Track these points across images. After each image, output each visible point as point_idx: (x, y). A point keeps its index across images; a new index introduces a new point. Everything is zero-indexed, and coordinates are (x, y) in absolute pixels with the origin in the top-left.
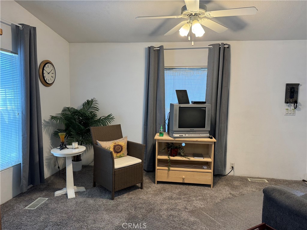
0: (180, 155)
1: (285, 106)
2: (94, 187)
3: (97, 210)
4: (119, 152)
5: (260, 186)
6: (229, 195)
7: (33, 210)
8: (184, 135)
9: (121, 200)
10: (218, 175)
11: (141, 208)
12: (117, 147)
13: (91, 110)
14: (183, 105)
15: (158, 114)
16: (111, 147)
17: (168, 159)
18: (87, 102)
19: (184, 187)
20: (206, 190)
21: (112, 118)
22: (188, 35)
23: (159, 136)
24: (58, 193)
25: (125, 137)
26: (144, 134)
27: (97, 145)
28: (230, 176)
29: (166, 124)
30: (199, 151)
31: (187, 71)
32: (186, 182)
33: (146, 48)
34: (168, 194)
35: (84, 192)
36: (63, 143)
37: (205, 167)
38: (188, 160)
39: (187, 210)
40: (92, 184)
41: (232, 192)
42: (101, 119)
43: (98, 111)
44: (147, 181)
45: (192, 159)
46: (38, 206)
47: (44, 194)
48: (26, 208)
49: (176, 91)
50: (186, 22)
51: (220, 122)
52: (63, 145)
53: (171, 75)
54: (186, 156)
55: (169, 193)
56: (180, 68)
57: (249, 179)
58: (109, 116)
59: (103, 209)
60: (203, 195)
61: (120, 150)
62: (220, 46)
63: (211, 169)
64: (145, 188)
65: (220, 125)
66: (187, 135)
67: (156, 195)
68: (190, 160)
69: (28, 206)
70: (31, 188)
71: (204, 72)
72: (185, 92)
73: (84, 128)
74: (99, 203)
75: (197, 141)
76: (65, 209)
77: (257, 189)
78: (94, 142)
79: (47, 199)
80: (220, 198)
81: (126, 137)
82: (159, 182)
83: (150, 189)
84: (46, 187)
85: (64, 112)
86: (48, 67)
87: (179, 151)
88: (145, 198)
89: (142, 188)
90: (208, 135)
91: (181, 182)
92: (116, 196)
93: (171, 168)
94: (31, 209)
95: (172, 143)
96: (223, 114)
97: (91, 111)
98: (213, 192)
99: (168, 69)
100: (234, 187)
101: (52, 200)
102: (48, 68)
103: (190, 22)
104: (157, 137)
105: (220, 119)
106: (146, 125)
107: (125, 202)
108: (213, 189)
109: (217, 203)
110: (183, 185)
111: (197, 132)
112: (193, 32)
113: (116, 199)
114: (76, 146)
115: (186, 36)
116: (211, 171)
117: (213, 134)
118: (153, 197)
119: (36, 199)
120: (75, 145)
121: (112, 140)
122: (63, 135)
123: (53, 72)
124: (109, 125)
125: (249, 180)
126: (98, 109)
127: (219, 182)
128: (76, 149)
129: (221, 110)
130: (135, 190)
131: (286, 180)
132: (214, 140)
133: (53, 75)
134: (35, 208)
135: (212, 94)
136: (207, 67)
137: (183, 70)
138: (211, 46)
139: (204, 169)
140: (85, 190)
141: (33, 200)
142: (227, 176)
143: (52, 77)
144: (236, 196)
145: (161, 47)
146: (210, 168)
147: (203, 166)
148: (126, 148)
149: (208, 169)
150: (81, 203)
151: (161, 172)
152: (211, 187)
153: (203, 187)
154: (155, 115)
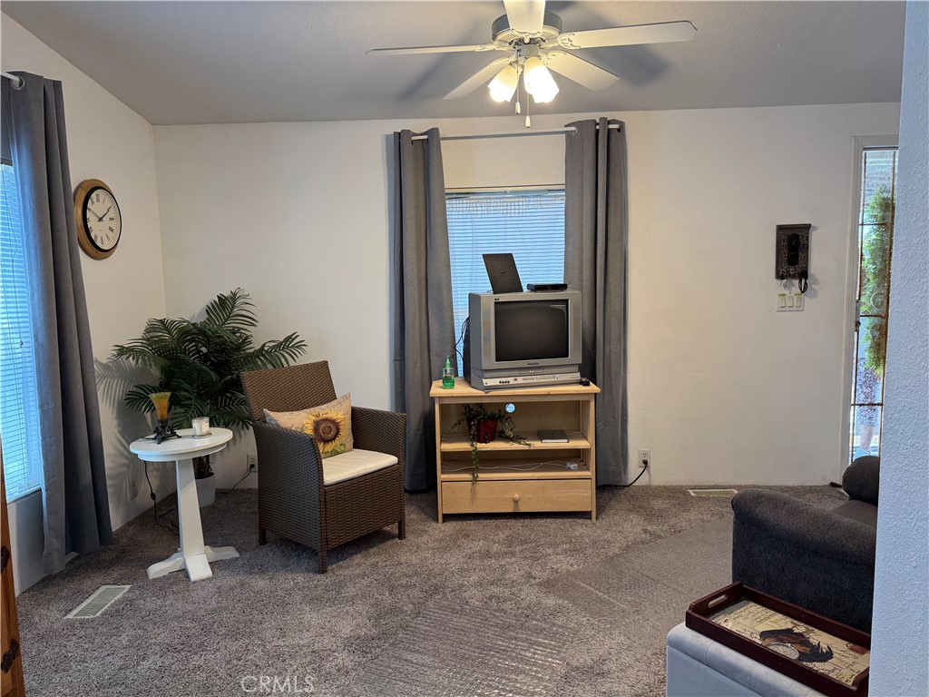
0: (502, 437)
1: (777, 286)
2: (260, 544)
3: (283, 604)
4: (331, 440)
5: (721, 507)
6: (643, 536)
7: (93, 620)
8: (511, 380)
9: (346, 572)
10: (609, 487)
11: (406, 587)
12: (322, 426)
13: (231, 324)
14: (504, 297)
15: (434, 327)
16: (308, 425)
17: (471, 449)
18: (217, 300)
19: (517, 525)
20: (579, 529)
21: (300, 346)
22: (514, 99)
23: (441, 387)
24: (157, 570)
25: (343, 397)
26: (396, 387)
27: (265, 422)
28: (640, 486)
29: (458, 355)
30: (555, 422)
31: (509, 200)
32: (522, 509)
33: (387, 136)
34: (478, 545)
35: (236, 559)
36: (164, 423)
37: (572, 466)
38: (526, 448)
39: (533, 581)
40: (255, 538)
41: (649, 528)
42: (266, 348)
43: (254, 325)
44: (413, 516)
45: (538, 445)
46: (106, 607)
47: (115, 575)
48: (70, 616)
49: (485, 256)
50: (506, 61)
51: (607, 340)
52: (163, 427)
53: (465, 213)
54: (521, 438)
55: (481, 543)
56: (489, 194)
57: (691, 491)
58: (289, 339)
59: (298, 598)
60: (573, 540)
61: (333, 433)
62: (598, 127)
63: (588, 470)
64: (410, 537)
65: (607, 347)
66: (520, 380)
67: (446, 549)
68: (532, 448)
69: (75, 612)
70: (71, 562)
71: (557, 202)
72: (508, 258)
73: (218, 378)
74: (284, 585)
75: (548, 395)
76: (189, 607)
77: (713, 515)
78: (257, 415)
79: (128, 587)
80: (618, 545)
81: (347, 397)
82: (448, 517)
83: (425, 538)
84: (117, 557)
85: (152, 334)
86: (98, 201)
87: (500, 427)
88: (415, 560)
89: (401, 536)
90: (577, 376)
91: (510, 510)
92: (332, 564)
93: (481, 476)
94: (86, 617)
95: (480, 405)
96: (613, 318)
97: (234, 328)
98: (599, 532)
99: (455, 196)
100: (650, 515)
101: (143, 587)
102: (98, 205)
103: (516, 62)
104: (437, 389)
105: (607, 333)
106: (401, 360)
107: (359, 576)
108: (598, 523)
109: (612, 558)
110: (514, 518)
111: (546, 371)
112: (528, 89)
113: (333, 570)
114: (203, 427)
115: (509, 101)
116: (590, 473)
117: (589, 372)
118: (438, 556)
119: (94, 590)
120: (201, 425)
121: (306, 408)
122: (164, 398)
123: (112, 214)
124: (292, 363)
125: (693, 494)
126: (254, 320)
127: (612, 503)
128: (203, 436)
129: (608, 305)
130: (382, 542)
131: (788, 487)
132: (593, 388)
133: (114, 225)
134: (98, 614)
135: (582, 261)
136: (563, 187)
137: (497, 198)
138: (573, 128)
139: (569, 469)
140: (238, 555)
141: (83, 595)
142: (631, 487)
143: (111, 229)
144: (660, 537)
145: (433, 133)
146: (585, 467)
147: (568, 464)
148: (350, 427)
149: (580, 469)
150: (231, 589)
151: (455, 490)
152: (591, 519)
153: (569, 520)
154: (425, 329)
